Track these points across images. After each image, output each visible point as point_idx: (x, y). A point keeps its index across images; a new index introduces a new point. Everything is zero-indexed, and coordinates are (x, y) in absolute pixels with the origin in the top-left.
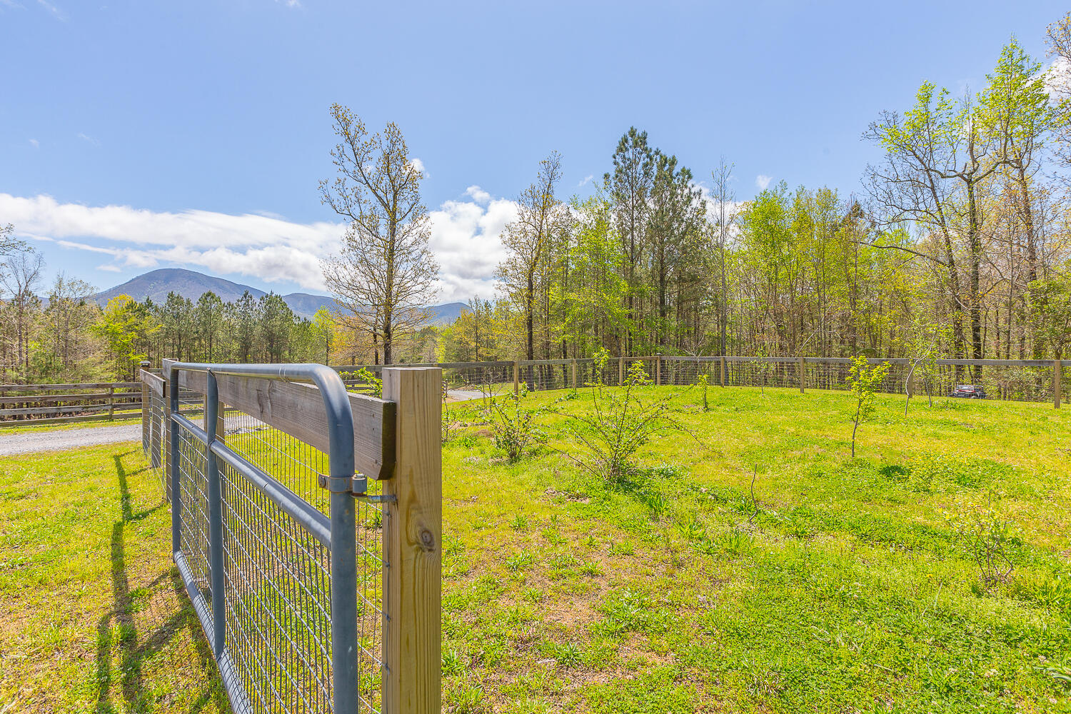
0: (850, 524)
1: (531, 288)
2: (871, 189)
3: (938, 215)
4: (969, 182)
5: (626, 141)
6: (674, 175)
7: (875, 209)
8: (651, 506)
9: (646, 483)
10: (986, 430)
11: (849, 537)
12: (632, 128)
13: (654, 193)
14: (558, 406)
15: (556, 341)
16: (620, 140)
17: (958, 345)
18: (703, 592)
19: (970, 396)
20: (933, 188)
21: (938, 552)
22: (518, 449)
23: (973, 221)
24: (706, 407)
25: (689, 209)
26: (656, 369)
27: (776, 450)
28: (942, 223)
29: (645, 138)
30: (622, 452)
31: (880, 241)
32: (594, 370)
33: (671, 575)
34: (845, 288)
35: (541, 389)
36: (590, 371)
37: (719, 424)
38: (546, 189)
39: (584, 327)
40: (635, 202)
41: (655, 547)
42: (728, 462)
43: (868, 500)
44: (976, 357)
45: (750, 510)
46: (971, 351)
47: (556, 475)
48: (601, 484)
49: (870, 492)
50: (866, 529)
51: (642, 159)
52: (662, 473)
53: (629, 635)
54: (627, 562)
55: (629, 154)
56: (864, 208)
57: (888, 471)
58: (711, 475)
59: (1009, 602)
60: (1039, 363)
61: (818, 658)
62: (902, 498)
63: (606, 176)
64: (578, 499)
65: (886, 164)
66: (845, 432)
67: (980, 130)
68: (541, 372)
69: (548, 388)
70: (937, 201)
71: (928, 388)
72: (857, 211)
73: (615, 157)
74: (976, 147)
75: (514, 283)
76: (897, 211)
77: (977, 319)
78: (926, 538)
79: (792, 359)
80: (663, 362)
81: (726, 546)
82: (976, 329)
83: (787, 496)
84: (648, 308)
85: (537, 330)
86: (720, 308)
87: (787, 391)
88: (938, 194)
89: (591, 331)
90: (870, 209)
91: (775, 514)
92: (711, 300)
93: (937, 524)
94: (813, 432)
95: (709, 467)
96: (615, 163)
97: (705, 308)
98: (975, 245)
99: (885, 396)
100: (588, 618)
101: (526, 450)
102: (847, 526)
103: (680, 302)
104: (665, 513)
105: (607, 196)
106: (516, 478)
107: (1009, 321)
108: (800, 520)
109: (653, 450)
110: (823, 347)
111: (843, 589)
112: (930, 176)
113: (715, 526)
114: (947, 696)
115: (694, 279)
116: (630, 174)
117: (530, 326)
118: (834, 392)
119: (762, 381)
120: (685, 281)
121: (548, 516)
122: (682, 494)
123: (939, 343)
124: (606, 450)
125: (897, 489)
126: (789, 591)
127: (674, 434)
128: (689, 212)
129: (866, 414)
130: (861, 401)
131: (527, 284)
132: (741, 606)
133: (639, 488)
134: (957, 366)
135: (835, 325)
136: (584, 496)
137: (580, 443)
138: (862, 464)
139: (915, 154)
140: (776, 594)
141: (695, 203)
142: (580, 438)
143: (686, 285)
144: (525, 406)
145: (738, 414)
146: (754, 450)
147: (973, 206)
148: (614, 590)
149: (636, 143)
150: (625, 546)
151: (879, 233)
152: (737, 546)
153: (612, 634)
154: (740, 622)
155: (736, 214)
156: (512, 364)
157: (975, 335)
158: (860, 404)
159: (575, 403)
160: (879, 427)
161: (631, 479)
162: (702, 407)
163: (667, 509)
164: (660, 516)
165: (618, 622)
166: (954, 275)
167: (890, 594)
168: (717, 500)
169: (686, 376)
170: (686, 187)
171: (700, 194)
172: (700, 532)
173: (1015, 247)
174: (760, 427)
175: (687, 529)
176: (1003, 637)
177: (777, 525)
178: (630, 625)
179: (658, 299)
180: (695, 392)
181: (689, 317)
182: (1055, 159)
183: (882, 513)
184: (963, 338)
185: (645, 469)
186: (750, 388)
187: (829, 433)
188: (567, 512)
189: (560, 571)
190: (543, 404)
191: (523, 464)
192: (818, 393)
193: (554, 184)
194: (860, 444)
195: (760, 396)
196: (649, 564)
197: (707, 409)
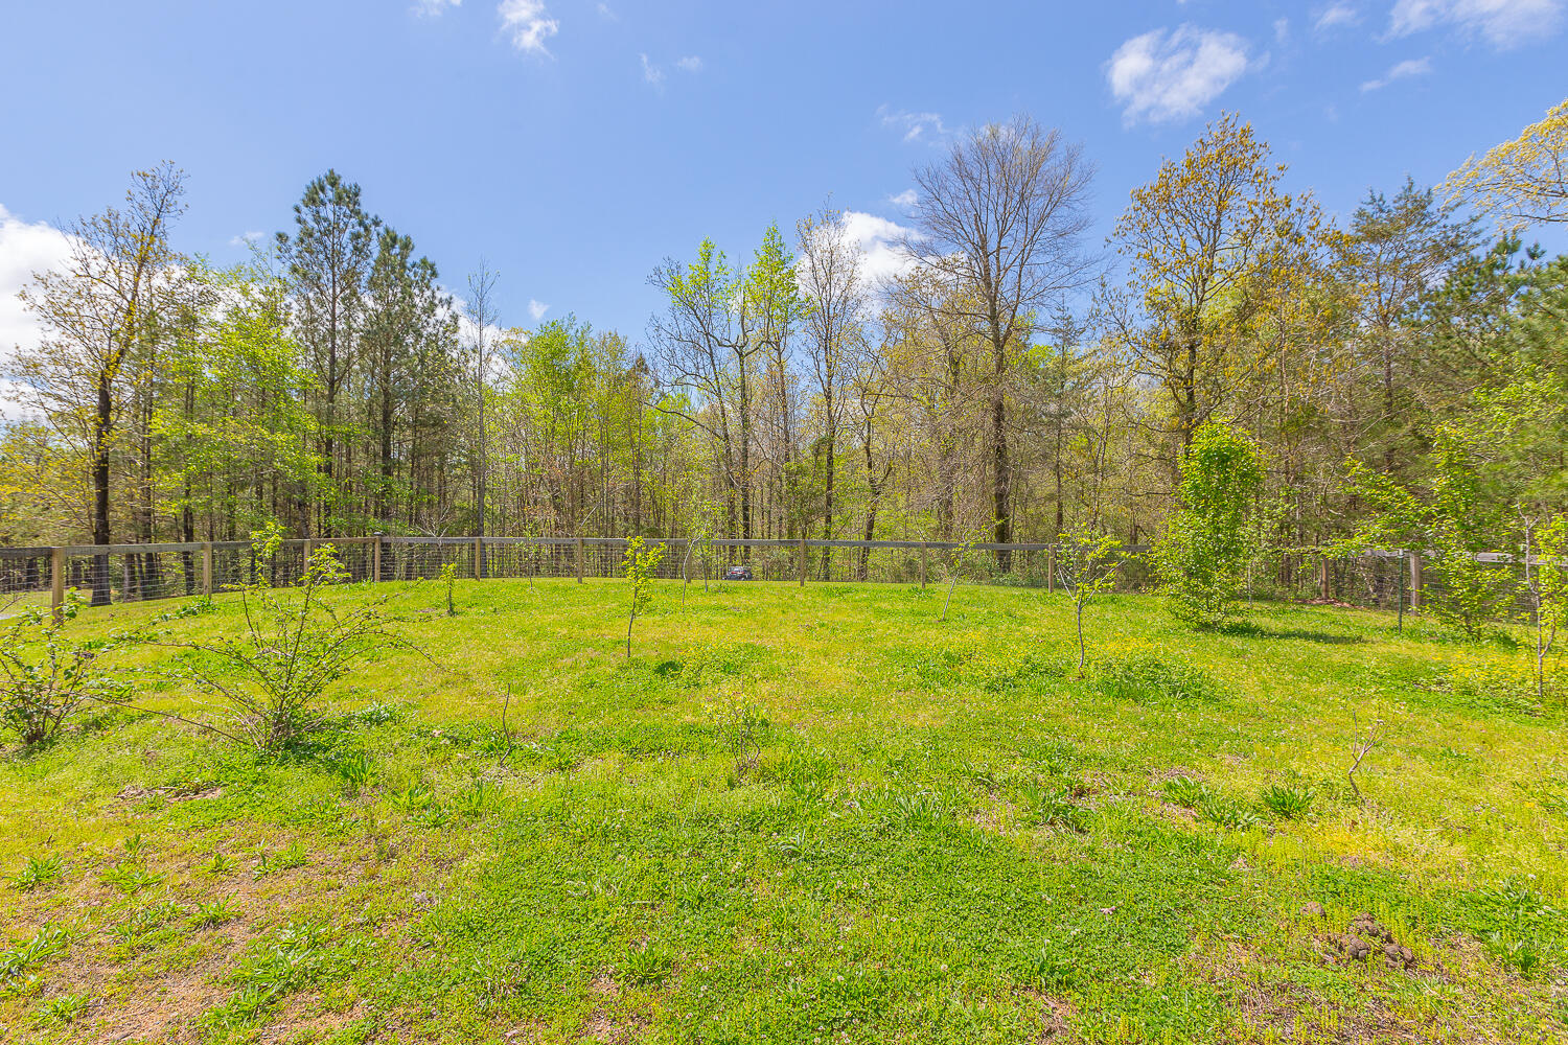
0: (620, 739)
1: (105, 407)
2: (655, 342)
3: (715, 384)
4: (741, 355)
5: (322, 189)
6: (408, 265)
7: (659, 366)
8: (346, 776)
9: (339, 740)
10: (751, 611)
11: (618, 755)
12: (332, 172)
13: (373, 284)
14: (160, 630)
15: (168, 509)
16: (309, 184)
17: (731, 524)
18: (422, 886)
19: (739, 578)
20: (711, 355)
21: (702, 752)
22: (50, 723)
23: (743, 396)
24: (451, 609)
25: (432, 321)
26: (374, 557)
27: (542, 661)
28: (719, 395)
29: (356, 195)
30: (293, 696)
31: (664, 405)
32: (253, 561)
33: (372, 877)
34: (628, 454)
35: (130, 599)
36: (246, 563)
37: (469, 634)
38: (149, 226)
39: (234, 486)
40: (338, 290)
41: (347, 840)
42: (476, 686)
43: (640, 707)
44: (745, 537)
45: (502, 749)
46: (741, 531)
47: (149, 758)
48: (249, 757)
49: (643, 696)
50: (636, 742)
51: (350, 226)
52: (370, 719)
53: (283, 1003)
54: (295, 880)
55: (328, 211)
56: (649, 363)
57: (662, 670)
58: (452, 709)
59: (754, 787)
60: (791, 544)
61: (572, 920)
62: (673, 698)
63: (281, 237)
64: (197, 793)
65: (669, 319)
66: (620, 629)
67: (749, 305)
68: (131, 567)
69: (147, 596)
70: (715, 369)
71: (707, 572)
72: (641, 365)
73: (298, 210)
74: (746, 321)
75: (60, 393)
76: (679, 372)
77: (746, 496)
78: (692, 738)
79: (568, 541)
80: (385, 546)
81: (464, 807)
82: (746, 509)
83: (552, 718)
84: (360, 462)
85: (118, 489)
86: (477, 468)
87: (561, 582)
88: (716, 362)
89: (250, 491)
90: (654, 365)
91: (535, 746)
92: (465, 456)
93: (703, 721)
94: (589, 632)
95: (449, 697)
96: (299, 221)
97: (455, 467)
98: (745, 420)
99: (666, 582)
100: (199, 1005)
101: (72, 722)
102: (617, 743)
103: (415, 455)
104: (371, 781)
105: (282, 269)
106: (39, 784)
107: (770, 501)
108: (564, 747)
109: (358, 684)
110: (606, 526)
111: (607, 821)
112: (709, 341)
113: (448, 784)
114: (698, 908)
115: (437, 422)
116: (329, 243)
117: (102, 477)
118: (615, 580)
119: (532, 569)
120: (423, 424)
121: (120, 842)
122: (402, 745)
123: (716, 521)
124: (263, 698)
125: (669, 688)
126: (544, 844)
127: (395, 658)
128: (431, 324)
129: (641, 604)
130: (637, 589)
131: (96, 398)
132: (477, 887)
133: (326, 750)
134: (731, 547)
135: (619, 499)
136: (211, 786)
137: (209, 692)
138: (637, 665)
139: (696, 314)
140: (526, 854)
141: (441, 313)
142: (209, 684)
143: (425, 430)
144: (76, 635)
145: (496, 617)
146: (514, 664)
147: (743, 382)
148: (261, 936)
149: (340, 198)
150: (290, 853)
151: (663, 395)
152: (479, 804)
153: (250, 1015)
154: (473, 912)
155: (500, 341)
156: (49, 554)
157: (744, 514)
158: (636, 593)
159: (206, 620)
160: (657, 618)
161: (311, 739)
162: (444, 611)
163: (373, 775)
164: (360, 788)
165: (263, 989)
166: (728, 451)
167: (654, 813)
168: (457, 744)
169: (425, 566)
170: (428, 287)
171: (449, 302)
172: (425, 798)
173: (775, 427)
174: (524, 632)
175: (404, 799)
176: (748, 825)
177: (534, 758)
178: (289, 984)
179: (379, 449)
180: (434, 590)
181: (430, 480)
182: (803, 348)
183: (654, 719)
184: (735, 517)
185: (339, 718)
186: (517, 580)
187: (606, 631)
188: (167, 826)
189: (141, 941)
190: (123, 628)
191: (63, 752)
192: (599, 581)
193: (167, 221)
194: (636, 640)
195: (529, 589)
196: (334, 871)
197: (452, 612)
